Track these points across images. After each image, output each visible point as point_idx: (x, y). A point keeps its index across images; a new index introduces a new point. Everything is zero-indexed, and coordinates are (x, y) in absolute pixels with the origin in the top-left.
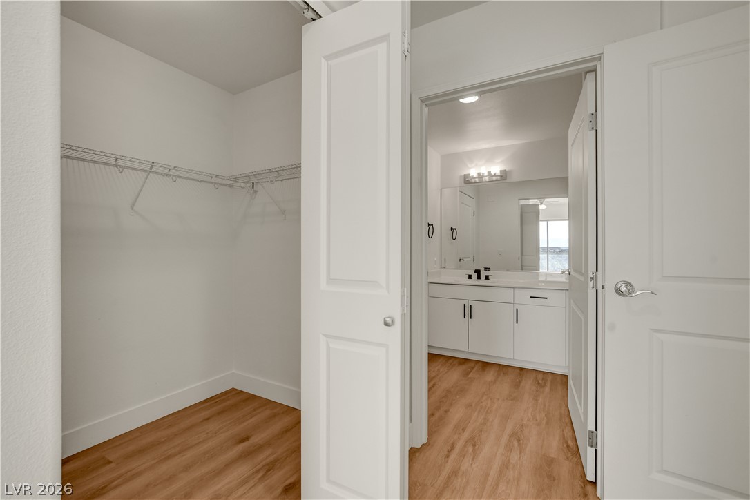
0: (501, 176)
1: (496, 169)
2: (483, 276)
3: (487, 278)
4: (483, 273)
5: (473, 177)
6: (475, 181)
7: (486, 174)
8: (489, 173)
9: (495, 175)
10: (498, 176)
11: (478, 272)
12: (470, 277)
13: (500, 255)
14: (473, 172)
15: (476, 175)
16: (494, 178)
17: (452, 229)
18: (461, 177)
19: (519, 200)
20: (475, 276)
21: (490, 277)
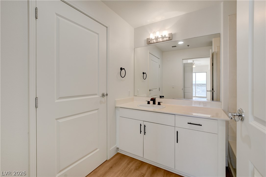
0: (169, 38)
1: (166, 33)
2: (157, 103)
3: (159, 104)
4: (158, 100)
5: (152, 40)
6: (153, 41)
7: (160, 37)
8: (162, 36)
9: (165, 37)
10: (167, 37)
11: (153, 100)
12: (149, 103)
13: (173, 88)
14: (152, 36)
15: (153, 38)
16: (165, 39)
17: (144, 73)
18: (145, 40)
19: (183, 59)
20: (152, 102)
21: (161, 103)
